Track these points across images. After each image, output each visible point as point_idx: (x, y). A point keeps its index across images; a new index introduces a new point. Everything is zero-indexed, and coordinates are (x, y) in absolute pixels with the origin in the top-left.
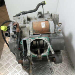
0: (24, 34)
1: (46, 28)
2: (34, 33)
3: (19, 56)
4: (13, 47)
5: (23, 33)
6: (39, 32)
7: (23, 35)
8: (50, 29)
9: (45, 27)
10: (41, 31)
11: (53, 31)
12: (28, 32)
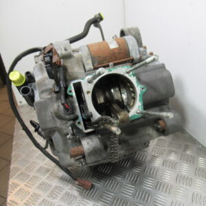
0: (72, 73)
1: (119, 49)
2: (95, 65)
3: (68, 136)
4: (49, 112)
5: (69, 70)
6: (105, 60)
7: (69, 76)
8: (130, 48)
9: (117, 46)
10: (112, 58)
11: (138, 52)
12: (80, 66)
